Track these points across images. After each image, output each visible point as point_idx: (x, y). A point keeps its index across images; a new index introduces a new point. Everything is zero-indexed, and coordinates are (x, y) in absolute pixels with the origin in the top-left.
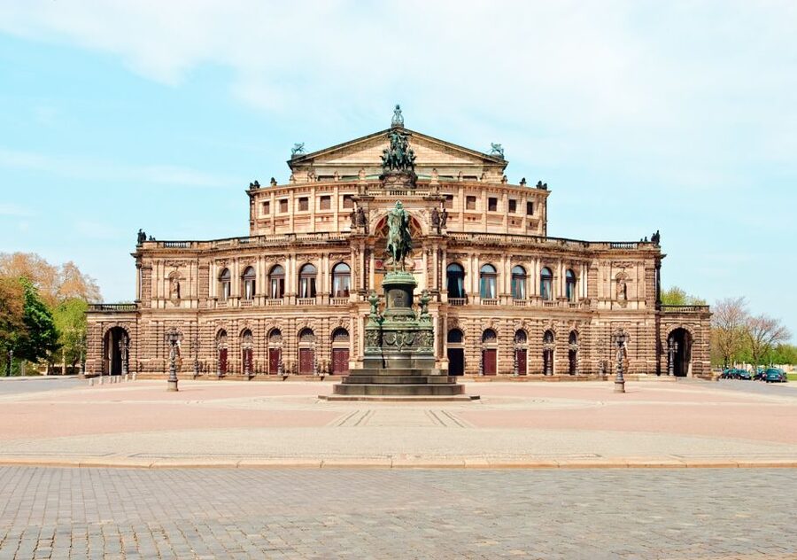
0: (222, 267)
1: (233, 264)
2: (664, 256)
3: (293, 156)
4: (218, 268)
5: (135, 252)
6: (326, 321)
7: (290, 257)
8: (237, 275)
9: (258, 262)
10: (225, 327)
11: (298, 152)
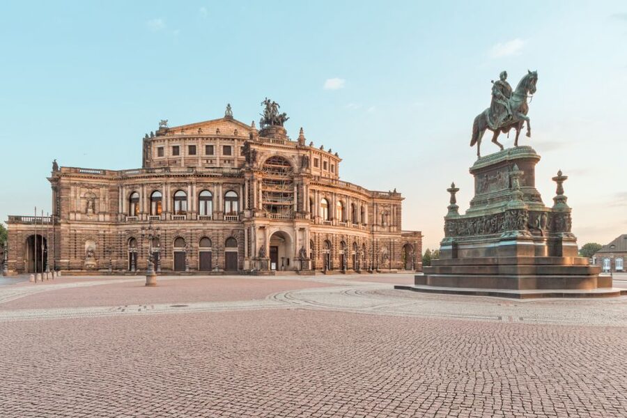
0: (130, 190)
1: (141, 188)
2: (404, 199)
3: (161, 128)
4: (127, 191)
5: (50, 176)
6: (221, 231)
7: (191, 184)
8: (145, 196)
9: (164, 187)
10: (134, 235)
11: (163, 126)
